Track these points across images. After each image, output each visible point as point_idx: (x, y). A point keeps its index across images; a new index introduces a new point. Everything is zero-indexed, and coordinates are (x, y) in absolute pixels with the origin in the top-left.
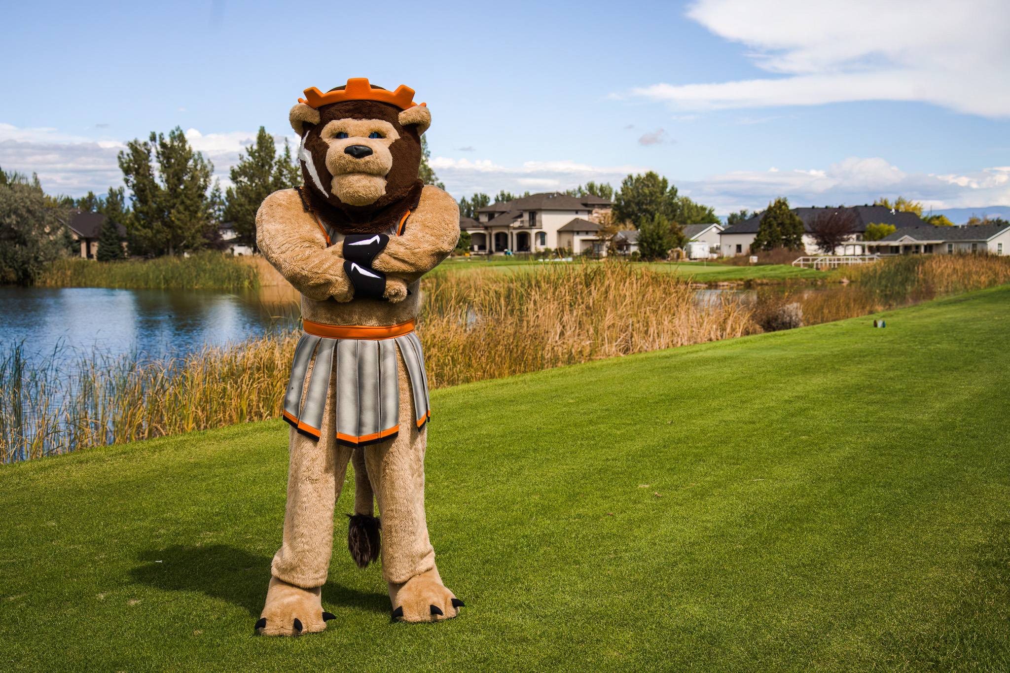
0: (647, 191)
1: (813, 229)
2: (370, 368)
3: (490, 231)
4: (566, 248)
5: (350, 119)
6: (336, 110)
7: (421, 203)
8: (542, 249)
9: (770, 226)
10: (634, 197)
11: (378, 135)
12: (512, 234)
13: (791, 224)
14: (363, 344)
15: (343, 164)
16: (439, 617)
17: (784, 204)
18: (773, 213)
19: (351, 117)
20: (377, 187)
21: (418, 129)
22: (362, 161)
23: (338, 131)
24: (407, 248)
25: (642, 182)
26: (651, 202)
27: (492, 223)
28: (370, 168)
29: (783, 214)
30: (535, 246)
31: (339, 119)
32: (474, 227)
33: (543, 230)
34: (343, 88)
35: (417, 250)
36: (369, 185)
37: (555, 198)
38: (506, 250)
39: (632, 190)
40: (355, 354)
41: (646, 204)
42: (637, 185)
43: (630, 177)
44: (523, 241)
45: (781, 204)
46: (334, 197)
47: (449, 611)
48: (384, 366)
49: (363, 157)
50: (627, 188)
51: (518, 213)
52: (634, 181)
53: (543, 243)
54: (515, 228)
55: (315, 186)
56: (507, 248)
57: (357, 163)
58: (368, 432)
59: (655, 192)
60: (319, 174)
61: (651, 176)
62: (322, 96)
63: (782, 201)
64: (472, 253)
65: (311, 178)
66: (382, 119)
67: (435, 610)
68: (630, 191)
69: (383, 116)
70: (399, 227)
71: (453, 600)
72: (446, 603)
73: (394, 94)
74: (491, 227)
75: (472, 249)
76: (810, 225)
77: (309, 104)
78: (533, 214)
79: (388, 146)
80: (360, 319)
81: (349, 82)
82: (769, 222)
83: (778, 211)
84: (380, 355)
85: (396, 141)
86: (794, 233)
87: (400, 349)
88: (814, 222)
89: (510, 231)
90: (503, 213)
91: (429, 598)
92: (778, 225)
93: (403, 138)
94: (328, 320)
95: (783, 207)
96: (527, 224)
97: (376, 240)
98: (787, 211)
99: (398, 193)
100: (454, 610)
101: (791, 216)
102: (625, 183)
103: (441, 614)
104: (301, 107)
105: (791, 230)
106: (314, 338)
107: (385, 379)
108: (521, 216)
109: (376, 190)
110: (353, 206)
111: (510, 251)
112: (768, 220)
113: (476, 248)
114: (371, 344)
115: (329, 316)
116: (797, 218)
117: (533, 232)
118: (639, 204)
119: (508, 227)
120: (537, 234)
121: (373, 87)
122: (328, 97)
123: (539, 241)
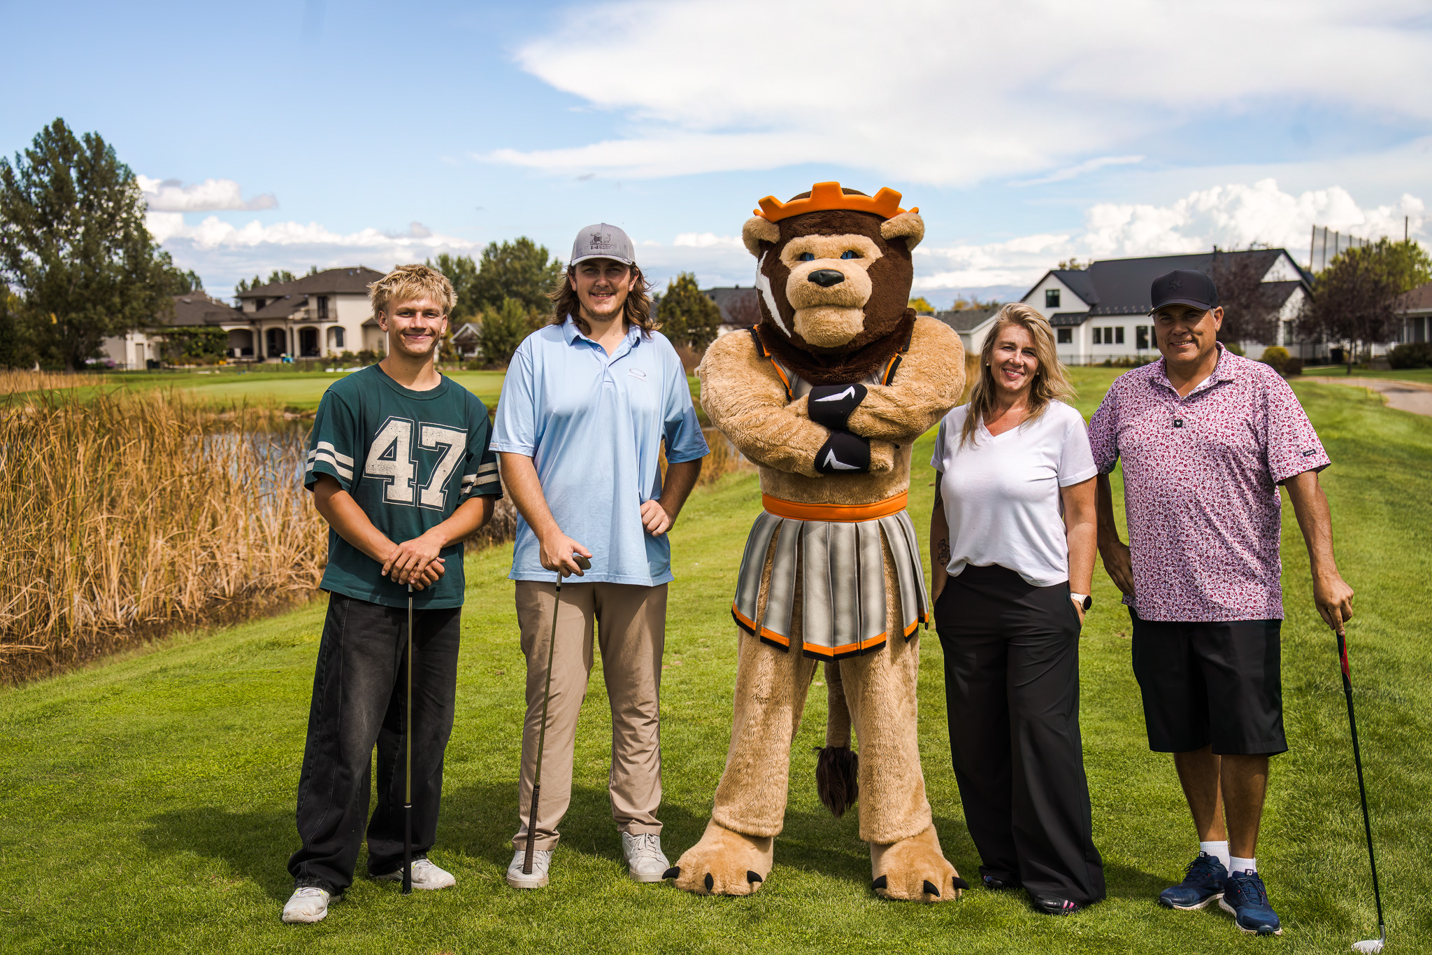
0: (517, 265)
1: (735, 318)
2: (845, 559)
3: (258, 327)
4: (376, 351)
5: (816, 235)
6: (800, 225)
7: (914, 341)
8: (338, 352)
9: (672, 314)
10: (499, 274)
11: (853, 254)
12: (292, 330)
13: (701, 311)
14: (836, 528)
15: (807, 295)
16: (933, 897)
17: (692, 282)
18: (675, 296)
19: (817, 233)
20: (852, 323)
21: (907, 242)
22: (830, 290)
23: (801, 252)
24: (898, 406)
25: (511, 253)
26: (526, 281)
27: (263, 314)
28: (841, 299)
29: (689, 298)
30: (328, 347)
31: (803, 236)
32: (233, 320)
33: (340, 324)
34: (806, 195)
35: (911, 408)
36: (840, 320)
37: (358, 275)
38: (283, 355)
39: (496, 264)
40: (824, 541)
41: (517, 285)
42: (504, 256)
43: (494, 246)
44: (309, 340)
45: (687, 283)
46: (797, 336)
47: (948, 892)
48: (865, 556)
49: (832, 285)
50: (489, 261)
51: (300, 299)
52: (499, 251)
53: (340, 343)
54: (295, 322)
55: (774, 322)
56: (285, 352)
57: (824, 293)
58: (845, 642)
59: (531, 267)
60: (779, 307)
61: (524, 244)
62: (782, 206)
63: (688, 278)
64: (231, 360)
65: (769, 312)
66: (858, 233)
67: (929, 888)
68: (493, 266)
69: (859, 230)
70: (884, 373)
71: (954, 878)
72: (944, 881)
73: (874, 200)
74: (260, 321)
75: (231, 354)
76: (730, 313)
77: (767, 218)
78: (323, 300)
79: (866, 268)
80: (832, 495)
81: (815, 188)
82: (670, 309)
83: (682, 293)
84: (859, 543)
85: (877, 260)
86: (707, 325)
87: (884, 534)
88: (735, 308)
89: (290, 325)
90: (278, 298)
91: (924, 870)
92: (683, 313)
93: (886, 256)
94: (792, 496)
95: (690, 287)
96: (315, 316)
97: (850, 394)
98: (695, 292)
99: (883, 328)
100: (954, 892)
101: (701, 300)
102: (487, 254)
103: (937, 894)
104: (757, 222)
105: (702, 321)
106: (774, 518)
107: (866, 573)
108: (305, 303)
109: (850, 326)
110: (821, 348)
111: (289, 357)
112: (669, 306)
113: (238, 352)
114: (846, 528)
115: (793, 490)
116: (711, 303)
117: (324, 327)
118: (507, 285)
119: (285, 320)
120: (329, 330)
121: (847, 191)
122: (789, 208)
123: (333, 342)
